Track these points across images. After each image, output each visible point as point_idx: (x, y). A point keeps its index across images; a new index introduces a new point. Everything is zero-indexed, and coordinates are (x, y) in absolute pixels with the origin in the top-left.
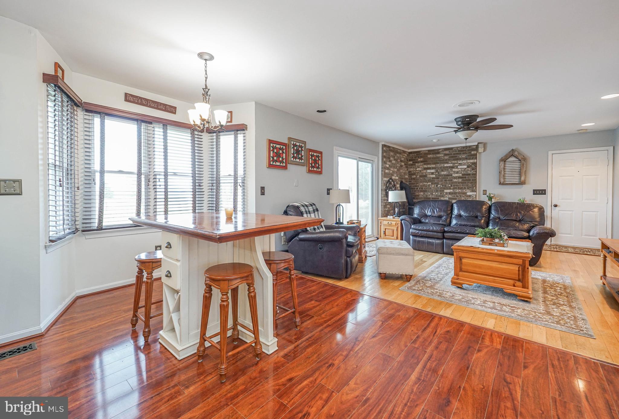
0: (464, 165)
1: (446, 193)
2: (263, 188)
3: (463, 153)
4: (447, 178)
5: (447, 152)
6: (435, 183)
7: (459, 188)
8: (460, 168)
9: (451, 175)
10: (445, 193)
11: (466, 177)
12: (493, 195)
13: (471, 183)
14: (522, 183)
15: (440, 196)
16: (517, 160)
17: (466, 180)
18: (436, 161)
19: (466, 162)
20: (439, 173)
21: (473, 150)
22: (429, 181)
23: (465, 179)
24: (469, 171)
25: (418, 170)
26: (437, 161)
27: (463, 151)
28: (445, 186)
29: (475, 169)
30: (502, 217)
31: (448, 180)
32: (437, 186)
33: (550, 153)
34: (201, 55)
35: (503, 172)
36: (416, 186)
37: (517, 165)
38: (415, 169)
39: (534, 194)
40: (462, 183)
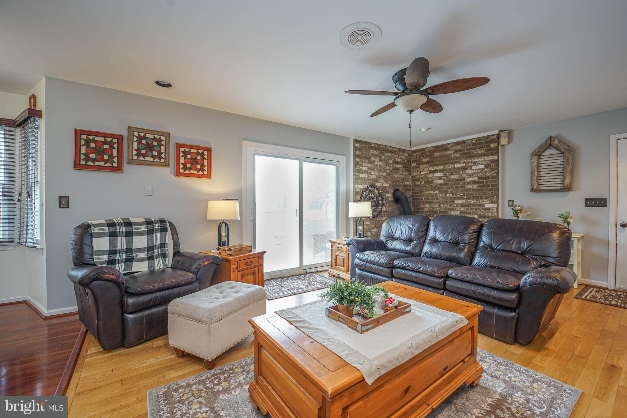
0: (480, 164)
1: (458, 205)
3: (479, 148)
4: (459, 184)
5: (458, 147)
6: (444, 191)
7: (474, 198)
8: (475, 170)
9: (464, 180)
10: (455, 206)
11: (483, 182)
12: (519, 208)
13: (491, 190)
14: (566, 189)
15: (449, 209)
16: (558, 152)
17: (484, 186)
19: (483, 160)
20: (448, 177)
21: (493, 141)
22: (436, 188)
23: (482, 184)
24: (487, 172)
25: (423, 175)
26: (445, 160)
27: (479, 144)
28: (456, 195)
29: (496, 169)
31: (461, 187)
32: (445, 195)
33: (614, 138)
35: (536, 173)
36: (421, 196)
37: (558, 161)
38: (419, 173)
39: (587, 205)
40: (477, 190)
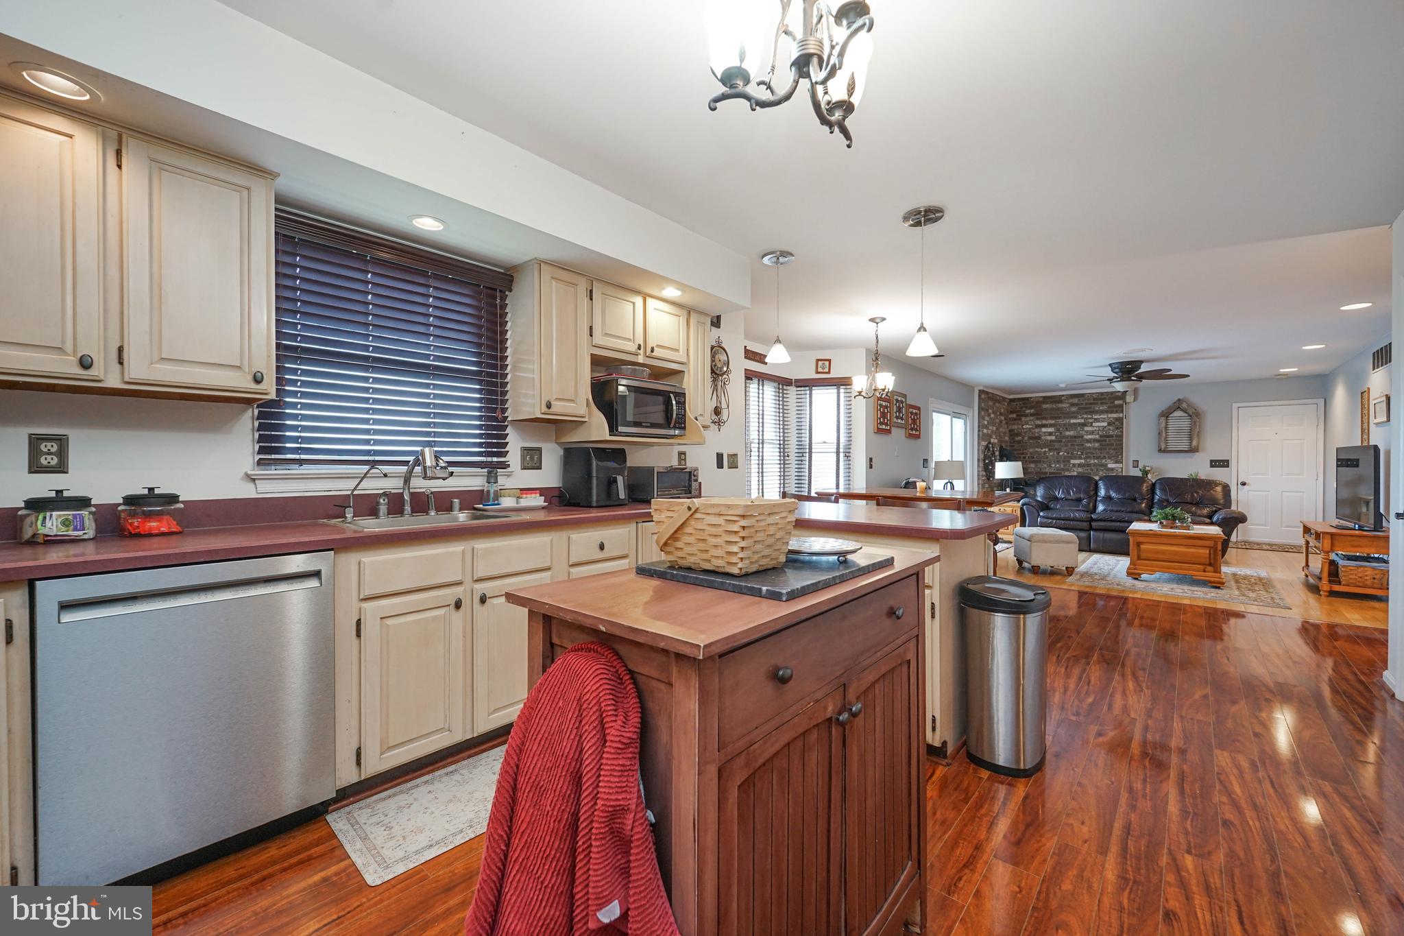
0: (1103, 421)
1: (1074, 465)
2: (871, 460)
3: (1101, 403)
4: (1075, 441)
5: (1076, 401)
6: (1056, 449)
7: (1095, 458)
8: (1096, 426)
9: (1082, 437)
10: (1071, 465)
11: (1105, 441)
12: (1149, 468)
13: (1114, 449)
14: (1193, 450)
15: (1063, 470)
16: (1187, 414)
17: (1108, 445)
18: (1057, 414)
19: (1105, 416)
20: (1061, 433)
21: (1118, 398)
22: (1045, 445)
23: (1104, 443)
24: (1111, 430)
25: (1026, 428)
27: (1100, 399)
28: (1072, 454)
29: (1120, 428)
30: (1171, 500)
32: (1058, 453)
33: (1235, 406)
34: (872, 320)
35: (1164, 434)
36: (1023, 454)
37: (1186, 424)
38: (1020, 426)
39: (1212, 466)
40: (1099, 449)
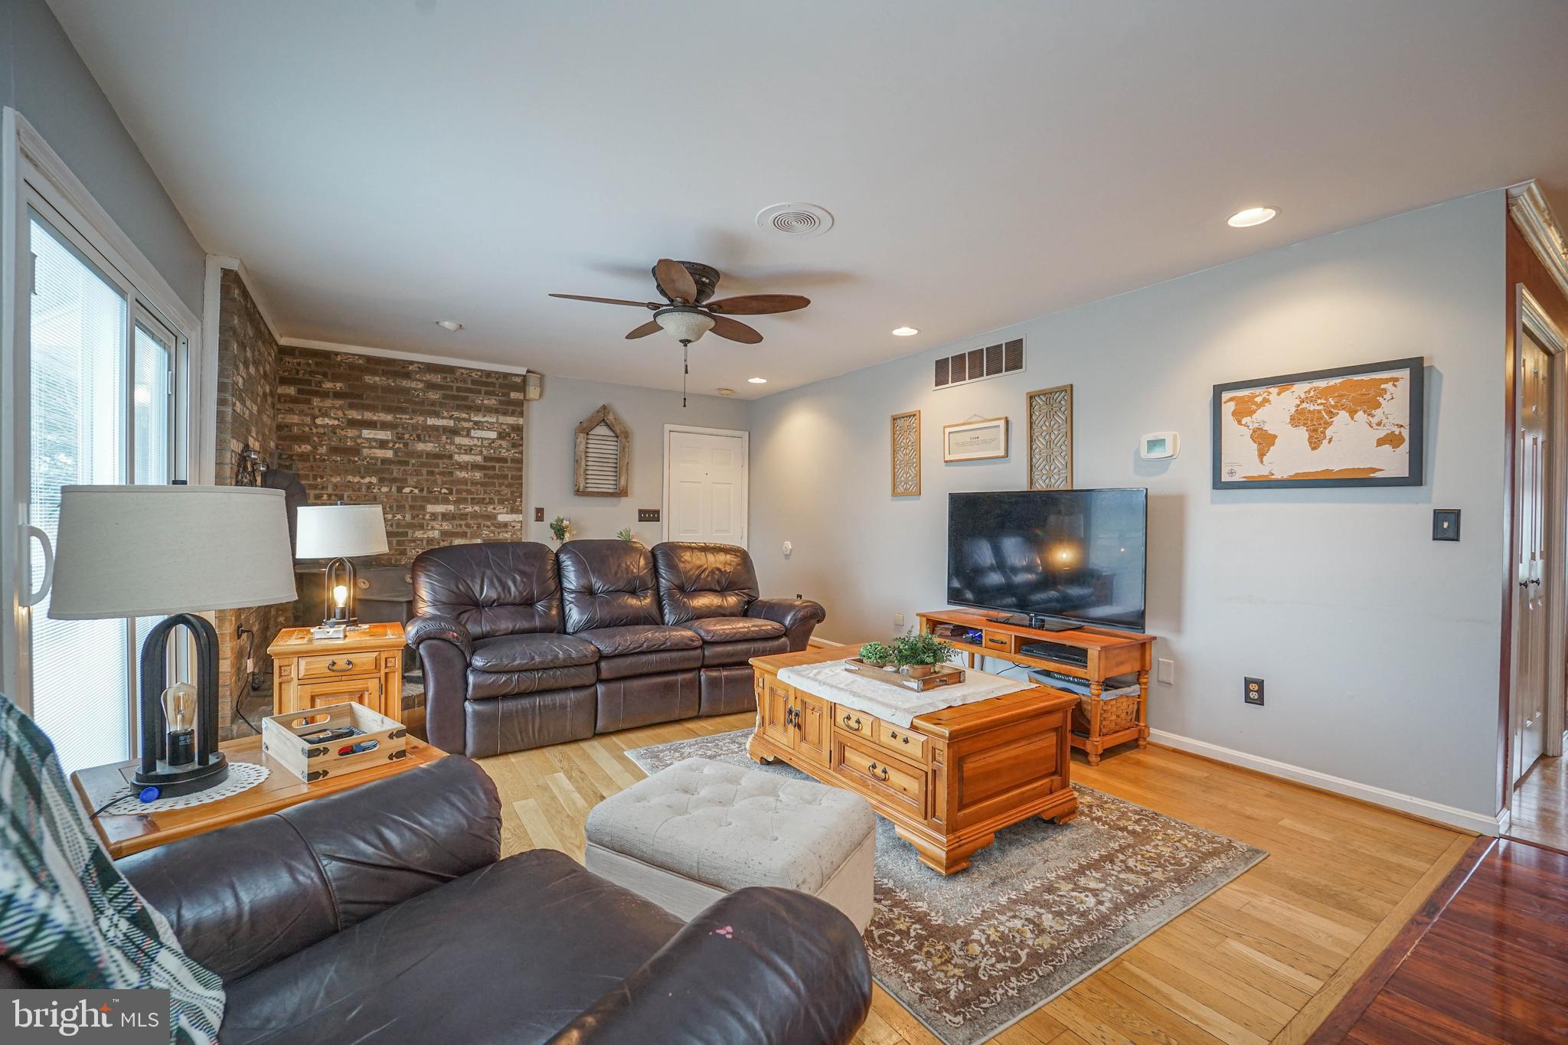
0: (489, 429)
1: (434, 517)
3: (487, 393)
4: (437, 466)
5: (437, 379)
6: (395, 480)
7: (474, 501)
8: (478, 438)
9: (450, 457)
10: (427, 517)
11: (494, 468)
13: (510, 486)
14: (621, 493)
15: (412, 526)
16: (612, 434)
17: (496, 476)
18: (397, 401)
19: (494, 420)
20: (406, 445)
21: (515, 387)
22: (370, 470)
23: (491, 472)
24: (503, 448)
25: (321, 426)
26: (399, 401)
27: (487, 384)
28: (430, 492)
29: (517, 445)
31: (442, 474)
32: (400, 490)
33: (668, 427)
35: (583, 463)
36: (315, 487)
38: (308, 420)
40: (483, 484)
